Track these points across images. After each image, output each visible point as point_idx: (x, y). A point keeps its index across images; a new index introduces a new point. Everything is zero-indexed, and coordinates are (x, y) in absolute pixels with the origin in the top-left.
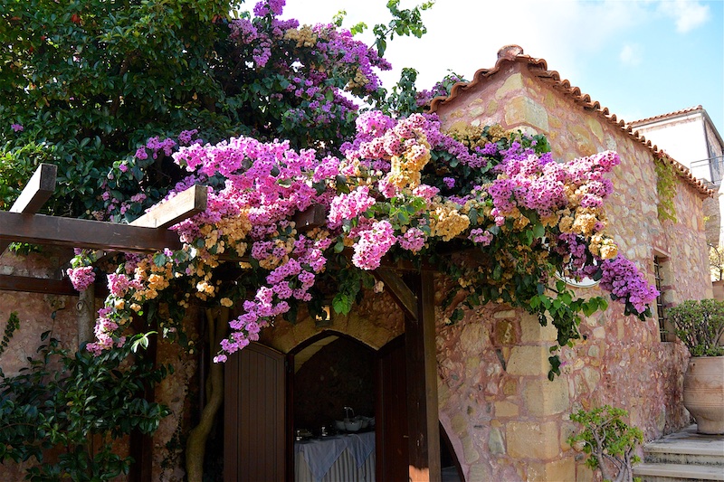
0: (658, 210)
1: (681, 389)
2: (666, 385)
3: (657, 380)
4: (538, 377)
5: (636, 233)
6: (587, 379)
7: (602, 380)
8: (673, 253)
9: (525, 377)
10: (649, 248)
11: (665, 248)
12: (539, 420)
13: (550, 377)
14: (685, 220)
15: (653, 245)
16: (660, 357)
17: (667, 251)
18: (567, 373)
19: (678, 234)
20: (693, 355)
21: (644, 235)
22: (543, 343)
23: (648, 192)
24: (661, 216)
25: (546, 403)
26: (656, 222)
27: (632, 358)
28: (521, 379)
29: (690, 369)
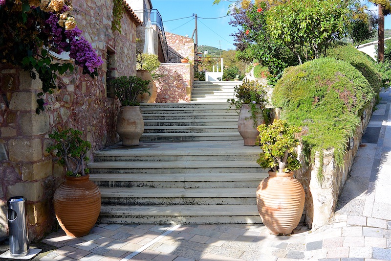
0: (112, 24)
1: (116, 123)
2: (108, 121)
3: (103, 118)
4: (30, 112)
5: (98, 35)
6: (62, 114)
7: (71, 116)
8: (118, 50)
9: (21, 111)
10: (105, 44)
11: (114, 46)
12: (29, 138)
13: (37, 112)
14: (126, 34)
15: (107, 43)
16: (106, 105)
17: (114, 48)
18: (49, 110)
19: (122, 41)
20: (123, 105)
21: (102, 37)
22: (33, 91)
23: (107, 13)
24: (114, 28)
25: (34, 128)
26: (110, 31)
27: (90, 104)
28: (18, 113)
29: (121, 112)
